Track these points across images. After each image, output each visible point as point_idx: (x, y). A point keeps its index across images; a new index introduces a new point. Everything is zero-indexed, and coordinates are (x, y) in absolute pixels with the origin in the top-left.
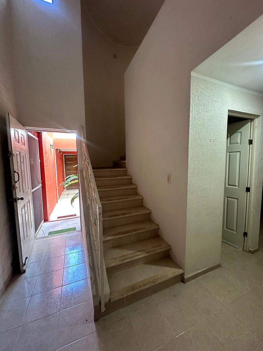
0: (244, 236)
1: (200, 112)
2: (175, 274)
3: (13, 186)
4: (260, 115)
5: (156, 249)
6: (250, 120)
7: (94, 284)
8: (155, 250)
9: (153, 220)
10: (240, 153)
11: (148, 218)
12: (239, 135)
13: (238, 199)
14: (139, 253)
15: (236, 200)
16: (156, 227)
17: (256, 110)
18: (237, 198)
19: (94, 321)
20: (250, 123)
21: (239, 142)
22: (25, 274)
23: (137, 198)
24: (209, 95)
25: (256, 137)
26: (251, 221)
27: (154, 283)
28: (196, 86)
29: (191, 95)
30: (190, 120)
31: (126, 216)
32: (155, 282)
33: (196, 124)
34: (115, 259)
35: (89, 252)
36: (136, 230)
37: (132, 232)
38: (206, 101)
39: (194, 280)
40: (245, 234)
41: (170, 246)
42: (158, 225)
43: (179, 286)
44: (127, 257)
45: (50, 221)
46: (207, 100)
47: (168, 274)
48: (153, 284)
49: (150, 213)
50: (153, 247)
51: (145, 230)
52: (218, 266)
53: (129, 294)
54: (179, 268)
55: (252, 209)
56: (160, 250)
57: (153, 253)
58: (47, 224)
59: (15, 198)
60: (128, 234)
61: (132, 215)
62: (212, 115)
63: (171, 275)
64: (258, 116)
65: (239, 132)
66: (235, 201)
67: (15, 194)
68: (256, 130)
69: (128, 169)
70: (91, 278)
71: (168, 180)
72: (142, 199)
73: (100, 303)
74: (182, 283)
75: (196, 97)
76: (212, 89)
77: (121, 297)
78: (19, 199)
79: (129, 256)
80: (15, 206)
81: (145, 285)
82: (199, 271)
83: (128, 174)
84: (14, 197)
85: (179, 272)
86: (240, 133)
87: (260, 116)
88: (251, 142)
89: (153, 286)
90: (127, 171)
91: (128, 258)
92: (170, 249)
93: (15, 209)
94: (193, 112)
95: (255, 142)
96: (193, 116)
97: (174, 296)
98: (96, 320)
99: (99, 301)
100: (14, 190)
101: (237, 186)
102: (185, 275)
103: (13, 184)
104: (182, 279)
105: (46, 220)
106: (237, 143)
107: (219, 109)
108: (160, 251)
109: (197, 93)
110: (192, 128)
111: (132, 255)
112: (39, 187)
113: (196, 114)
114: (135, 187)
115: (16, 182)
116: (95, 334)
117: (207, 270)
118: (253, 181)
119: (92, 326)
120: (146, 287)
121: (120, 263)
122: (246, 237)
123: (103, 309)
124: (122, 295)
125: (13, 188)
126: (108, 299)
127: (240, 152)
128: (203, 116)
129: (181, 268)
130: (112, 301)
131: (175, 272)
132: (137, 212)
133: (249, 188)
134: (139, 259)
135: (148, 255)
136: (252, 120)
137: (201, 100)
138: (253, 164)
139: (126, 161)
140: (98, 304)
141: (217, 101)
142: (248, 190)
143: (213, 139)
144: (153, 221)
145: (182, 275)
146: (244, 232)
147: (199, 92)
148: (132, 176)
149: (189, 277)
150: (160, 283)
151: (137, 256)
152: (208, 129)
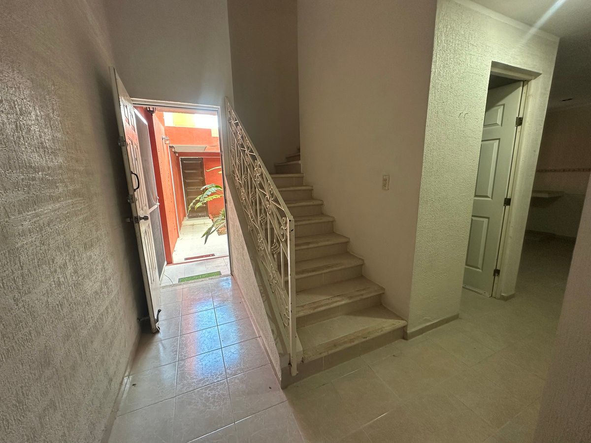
0: (494, 275)
1: (447, 64)
2: (393, 326)
3: (130, 197)
4: (541, 72)
5: (363, 292)
6: (522, 83)
7: (278, 338)
8: (362, 295)
9: (351, 253)
10: (499, 141)
11: (344, 250)
12: (500, 110)
13: (488, 218)
14: (338, 299)
15: (486, 220)
16: (360, 263)
17: (535, 64)
18: (488, 216)
19: (280, 388)
20: (521, 88)
21: (499, 122)
22: (159, 334)
23: (325, 219)
24: (463, 33)
25: (528, 113)
26: (508, 252)
27: (364, 338)
28: (444, 15)
29: (436, 32)
30: (431, 78)
31: (311, 246)
32: (366, 337)
33: (440, 86)
34: (303, 306)
35: (263, 296)
36: (329, 267)
37: (323, 270)
38: (458, 44)
39: (420, 336)
40: (497, 272)
41: (383, 289)
42: (363, 260)
43: (400, 344)
44: (320, 304)
45: (174, 263)
46: (460, 43)
47: (384, 326)
48: (365, 340)
49: (347, 243)
50: (358, 291)
51: (343, 267)
52: (456, 317)
53: (330, 352)
54: (399, 319)
55: (511, 232)
56: (368, 294)
57: (358, 298)
58: (171, 267)
59: (136, 217)
60: (317, 273)
61: (320, 244)
62: (466, 71)
63: (388, 328)
64: (536, 75)
65: (501, 105)
66: (483, 221)
67: (136, 210)
68: (531, 100)
69: (304, 175)
70: (273, 331)
71: (384, 185)
72: (332, 222)
73: (290, 364)
74: (403, 340)
75: (443, 34)
76: (470, 22)
77: (320, 356)
78: (141, 218)
79: (323, 303)
80: (137, 229)
81: (352, 341)
82: (428, 324)
83: (304, 184)
84: (135, 215)
85: (399, 323)
86: (502, 107)
87: (541, 74)
88: (520, 122)
89: (362, 343)
90: (302, 177)
91: (322, 306)
92: (383, 293)
93: (138, 235)
94: (437, 64)
95: (527, 123)
96: (437, 71)
97: (394, 356)
98: (285, 386)
99: (288, 362)
100: (133, 202)
101: (489, 198)
102: (408, 329)
103: (131, 193)
104: (403, 334)
105: (170, 262)
106: (496, 124)
107: (477, 59)
108: (369, 296)
109: (445, 28)
110: (434, 92)
111: (328, 302)
112: (156, 206)
113: (440, 66)
114: (320, 202)
115: (135, 190)
116: (287, 403)
117: (439, 321)
118: (517, 188)
119: (281, 394)
120: (353, 344)
121: (312, 312)
122: (496, 277)
123: (294, 372)
124: (320, 354)
125: (131, 200)
126: (301, 359)
127: (499, 139)
128: (452, 71)
129: (402, 319)
130: (306, 362)
131: (393, 324)
132: (328, 240)
133: (510, 200)
134: (338, 307)
135: (351, 301)
136: (525, 82)
137: (450, 41)
138: (519, 159)
139: (300, 162)
140: (287, 365)
141: (475, 44)
142: (508, 202)
143: (464, 113)
144: (353, 254)
145: (404, 329)
146: (495, 268)
147: (449, 27)
148: (312, 186)
149: (414, 332)
150: (373, 339)
151: (336, 302)
152: (458, 94)
